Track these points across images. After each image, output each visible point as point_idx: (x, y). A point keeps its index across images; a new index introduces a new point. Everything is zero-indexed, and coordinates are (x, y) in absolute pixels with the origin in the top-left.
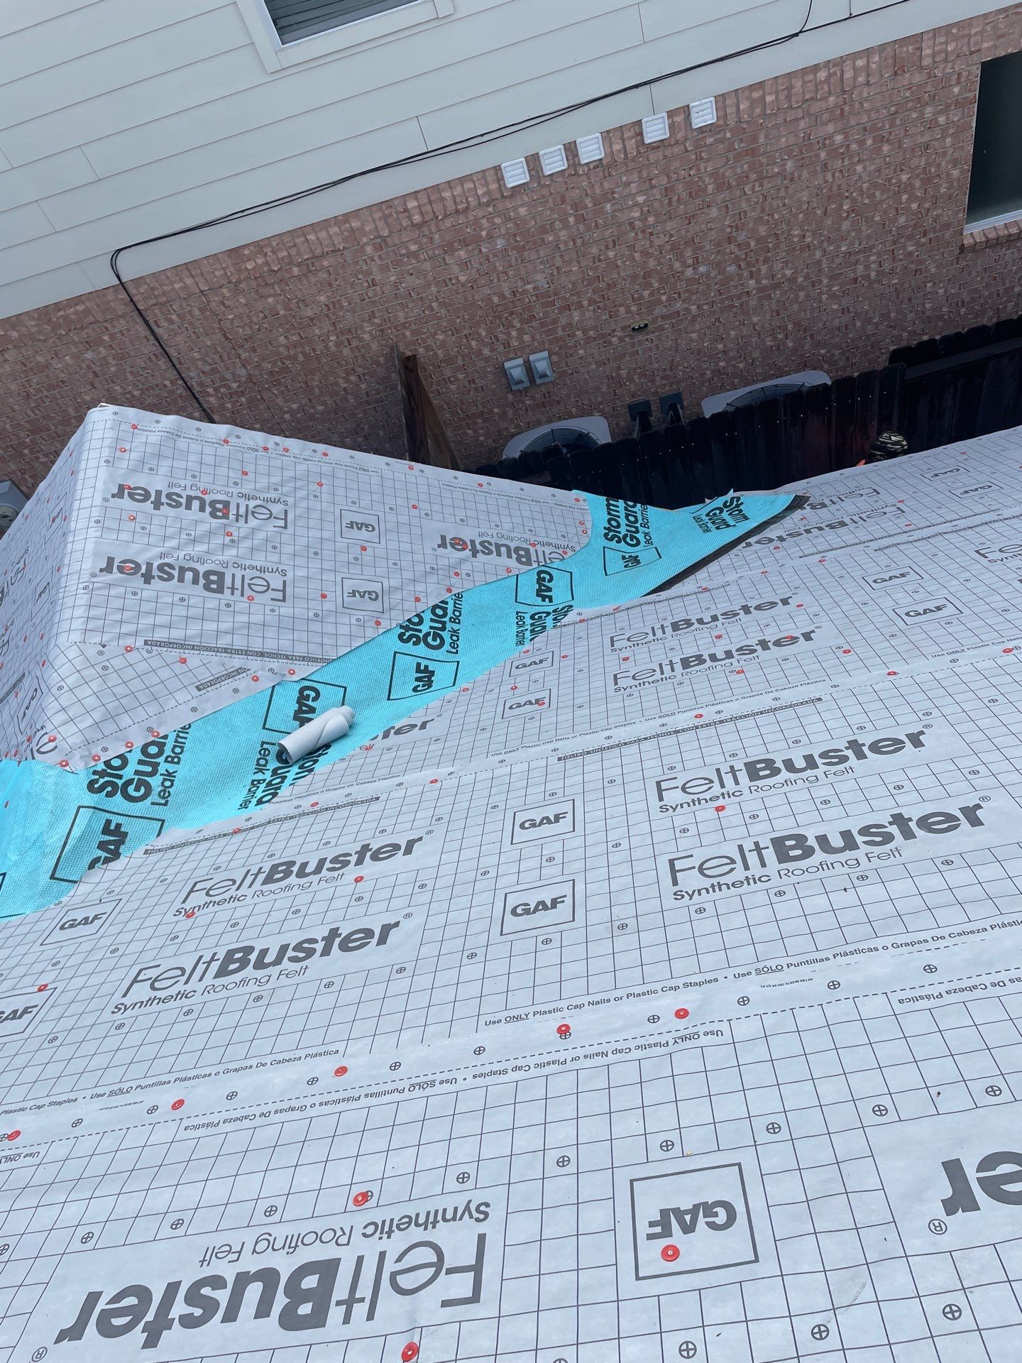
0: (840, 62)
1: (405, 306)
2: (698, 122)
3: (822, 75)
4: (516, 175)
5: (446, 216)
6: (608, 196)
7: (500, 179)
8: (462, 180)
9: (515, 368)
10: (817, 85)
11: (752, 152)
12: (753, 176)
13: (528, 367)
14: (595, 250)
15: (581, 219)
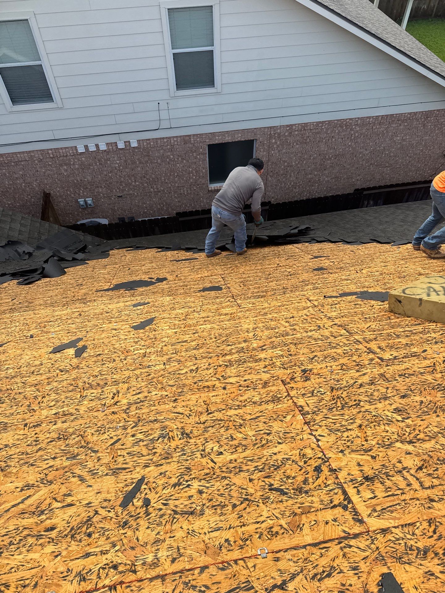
0: (170, 138)
1: (47, 179)
2: (133, 145)
3: (165, 140)
4: (81, 149)
5: (60, 157)
6: (108, 159)
7: (77, 150)
8: (65, 148)
9: (81, 201)
10: (164, 142)
11: (148, 156)
12: (149, 162)
13: (85, 202)
14: (105, 173)
15: (101, 164)
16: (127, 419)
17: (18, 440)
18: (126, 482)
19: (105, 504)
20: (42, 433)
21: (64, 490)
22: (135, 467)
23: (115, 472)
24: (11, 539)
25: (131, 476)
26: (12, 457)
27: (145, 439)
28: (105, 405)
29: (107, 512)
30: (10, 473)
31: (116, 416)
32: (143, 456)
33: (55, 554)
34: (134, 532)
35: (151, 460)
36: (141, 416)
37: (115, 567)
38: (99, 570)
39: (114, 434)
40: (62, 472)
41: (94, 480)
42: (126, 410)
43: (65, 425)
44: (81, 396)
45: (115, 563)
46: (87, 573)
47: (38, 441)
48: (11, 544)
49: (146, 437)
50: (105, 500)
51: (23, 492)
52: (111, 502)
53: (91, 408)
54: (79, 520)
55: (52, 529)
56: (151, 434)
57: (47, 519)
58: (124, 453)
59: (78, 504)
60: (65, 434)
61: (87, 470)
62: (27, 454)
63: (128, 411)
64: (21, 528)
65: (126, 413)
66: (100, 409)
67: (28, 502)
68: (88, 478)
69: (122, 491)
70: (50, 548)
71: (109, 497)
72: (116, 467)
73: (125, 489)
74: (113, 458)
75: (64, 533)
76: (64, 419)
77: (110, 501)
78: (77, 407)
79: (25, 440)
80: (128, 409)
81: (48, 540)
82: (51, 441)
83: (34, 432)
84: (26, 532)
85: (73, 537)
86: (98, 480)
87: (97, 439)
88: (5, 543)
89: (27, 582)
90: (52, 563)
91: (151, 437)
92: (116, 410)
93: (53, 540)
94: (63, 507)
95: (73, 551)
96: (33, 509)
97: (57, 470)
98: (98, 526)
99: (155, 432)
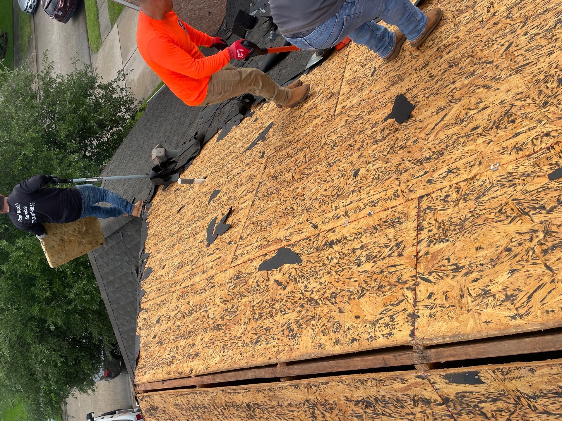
16: (513, 23)
17: (415, 82)
18: (533, 74)
19: (518, 97)
20: (433, 69)
21: (473, 100)
22: (538, 59)
23: (518, 70)
24: (446, 144)
25: (537, 67)
26: (418, 95)
27: (540, 32)
28: (483, 21)
29: (523, 102)
30: (422, 105)
31: (499, 26)
32: (543, 47)
33: (488, 142)
34: (557, 107)
35: (554, 46)
36: (527, 14)
37: (547, 135)
38: (532, 141)
39: (503, 41)
40: (466, 89)
41: (499, 84)
42: (507, 16)
43: (451, 54)
44: (454, 25)
45: (545, 132)
46: (522, 145)
47: (433, 76)
48: (447, 146)
49: (541, 29)
50: (518, 94)
51: (439, 114)
52: (524, 94)
53: (469, 31)
54: (497, 115)
55: (476, 128)
56: (546, 25)
57: (469, 123)
58: (522, 52)
59: (491, 105)
60: (455, 61)
61: (489, 79)
62: (428, 88)
63: (510, 16)
64: (450, 136)
65: (509, 18)
66: (480, 27)
67: (447, 118)
68: (493, 85)
69: (532, 82)
70: (480, 140)
71: (520, 90)
72: (517, 66)
73: (534, 80)
74: (511, 61)
75: (489, 127)
76: (447, 50)
77: (522, 93)
78: (456, 35)
79: (422, 80)
80: (509, 14)
81: (476, 135)
82: (445, 72)
83: (426, 71)
84: (455, 137)
85: (497, 127)
86: (503, 82)
87: (487, 52)
88: (442, 147)
89: (472, 163)
90: (488, 148)
91: (547, 28)
92: (497, 20)
93: (481, 134)
94: (479, 111)
95: (502, 136)
96: (453, 121)
97: (460, 89)
98: (517, 114)
99: (550, 22)
